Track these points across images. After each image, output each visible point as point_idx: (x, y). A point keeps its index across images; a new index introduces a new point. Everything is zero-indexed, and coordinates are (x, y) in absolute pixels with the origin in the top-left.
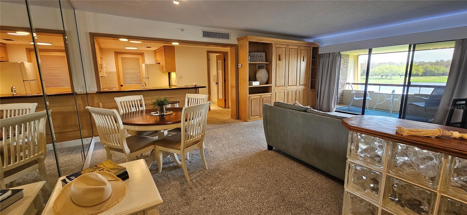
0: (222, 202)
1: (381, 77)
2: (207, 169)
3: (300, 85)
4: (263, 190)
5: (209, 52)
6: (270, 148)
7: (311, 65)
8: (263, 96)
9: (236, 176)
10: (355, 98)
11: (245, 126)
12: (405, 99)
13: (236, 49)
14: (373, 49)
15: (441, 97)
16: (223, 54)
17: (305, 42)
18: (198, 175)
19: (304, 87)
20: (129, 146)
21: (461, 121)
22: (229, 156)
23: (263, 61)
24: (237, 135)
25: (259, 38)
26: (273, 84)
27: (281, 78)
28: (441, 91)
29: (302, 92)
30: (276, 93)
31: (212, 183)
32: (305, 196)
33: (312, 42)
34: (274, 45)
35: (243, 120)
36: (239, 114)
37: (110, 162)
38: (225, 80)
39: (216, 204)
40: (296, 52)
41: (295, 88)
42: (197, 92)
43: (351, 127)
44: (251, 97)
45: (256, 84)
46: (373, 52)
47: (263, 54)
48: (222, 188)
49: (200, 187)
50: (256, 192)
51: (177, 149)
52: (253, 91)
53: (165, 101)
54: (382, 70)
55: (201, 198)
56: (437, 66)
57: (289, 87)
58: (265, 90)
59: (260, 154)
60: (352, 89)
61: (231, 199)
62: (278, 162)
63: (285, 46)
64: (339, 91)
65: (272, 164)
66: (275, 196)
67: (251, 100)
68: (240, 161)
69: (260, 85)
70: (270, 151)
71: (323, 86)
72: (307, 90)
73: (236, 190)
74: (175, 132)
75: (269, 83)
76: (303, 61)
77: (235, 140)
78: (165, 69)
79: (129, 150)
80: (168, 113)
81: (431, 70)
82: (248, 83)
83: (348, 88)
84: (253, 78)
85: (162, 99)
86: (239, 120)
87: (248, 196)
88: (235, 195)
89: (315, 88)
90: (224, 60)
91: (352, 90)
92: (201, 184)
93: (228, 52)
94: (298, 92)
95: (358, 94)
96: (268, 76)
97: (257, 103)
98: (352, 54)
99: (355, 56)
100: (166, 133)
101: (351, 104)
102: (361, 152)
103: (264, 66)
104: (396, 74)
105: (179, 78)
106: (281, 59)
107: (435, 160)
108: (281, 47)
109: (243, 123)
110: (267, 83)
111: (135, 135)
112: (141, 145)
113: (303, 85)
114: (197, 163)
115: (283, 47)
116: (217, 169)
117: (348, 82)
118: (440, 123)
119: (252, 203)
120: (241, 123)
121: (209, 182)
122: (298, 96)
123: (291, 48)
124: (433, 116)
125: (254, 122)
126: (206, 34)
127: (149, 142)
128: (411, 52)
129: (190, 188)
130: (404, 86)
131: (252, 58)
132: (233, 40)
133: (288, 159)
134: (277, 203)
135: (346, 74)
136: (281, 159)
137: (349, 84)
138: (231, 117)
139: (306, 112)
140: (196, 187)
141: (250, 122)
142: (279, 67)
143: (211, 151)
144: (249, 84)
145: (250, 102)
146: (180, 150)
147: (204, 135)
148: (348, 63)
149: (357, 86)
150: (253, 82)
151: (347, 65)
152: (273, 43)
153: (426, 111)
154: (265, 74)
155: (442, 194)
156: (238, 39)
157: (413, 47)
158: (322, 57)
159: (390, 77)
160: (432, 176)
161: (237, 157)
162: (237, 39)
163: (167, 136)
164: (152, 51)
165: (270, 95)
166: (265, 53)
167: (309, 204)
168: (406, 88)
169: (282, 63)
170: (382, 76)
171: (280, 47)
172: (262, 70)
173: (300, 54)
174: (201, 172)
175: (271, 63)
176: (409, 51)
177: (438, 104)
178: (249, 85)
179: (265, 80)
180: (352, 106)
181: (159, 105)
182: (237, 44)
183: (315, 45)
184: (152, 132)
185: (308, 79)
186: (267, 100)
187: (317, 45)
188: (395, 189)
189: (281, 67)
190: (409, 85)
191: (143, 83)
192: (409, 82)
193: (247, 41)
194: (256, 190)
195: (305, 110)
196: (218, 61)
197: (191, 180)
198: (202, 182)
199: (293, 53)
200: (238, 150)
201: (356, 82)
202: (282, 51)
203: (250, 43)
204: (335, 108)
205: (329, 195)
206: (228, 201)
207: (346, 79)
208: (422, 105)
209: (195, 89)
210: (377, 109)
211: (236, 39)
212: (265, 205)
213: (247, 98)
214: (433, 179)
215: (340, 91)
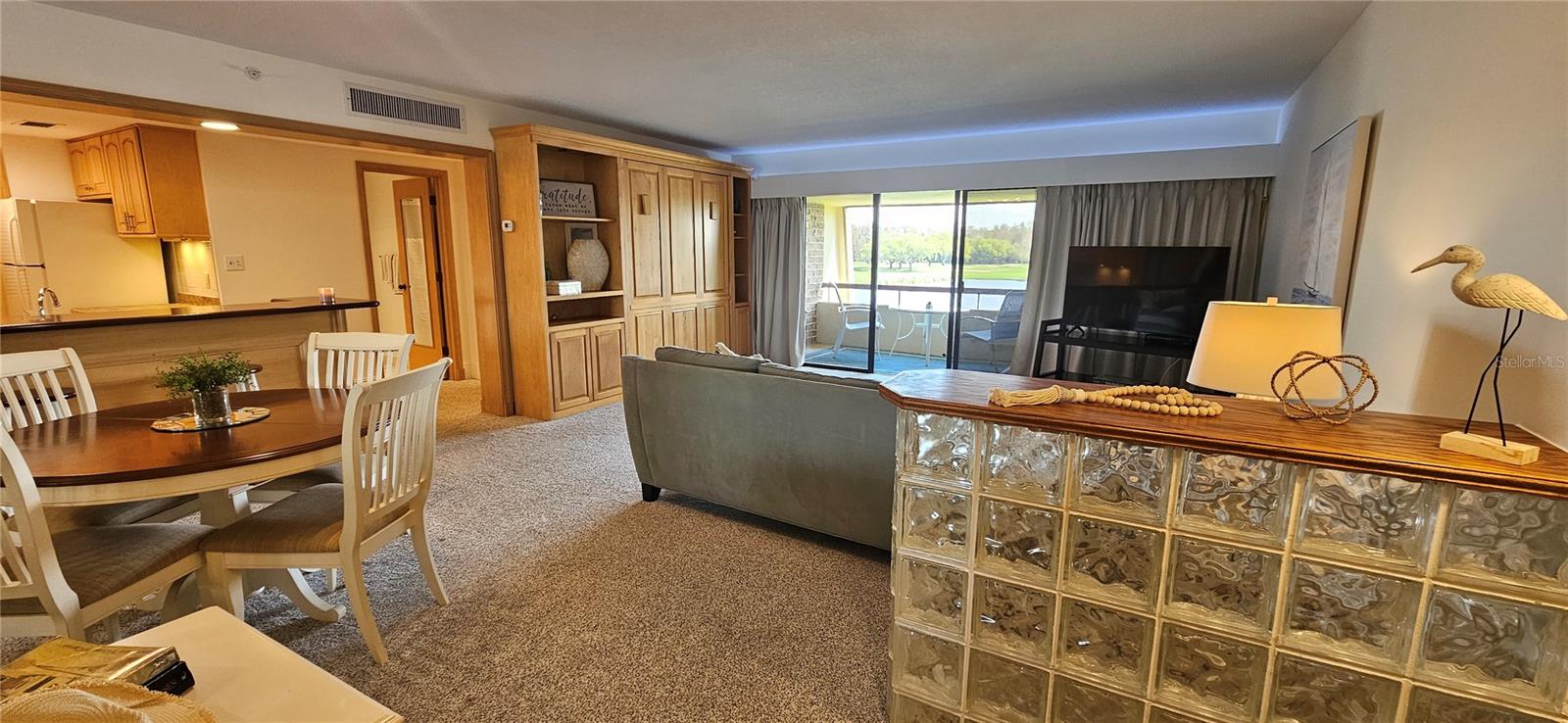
0: (539, 694)
1: (889, 266)
2: (448, 602)
3: (705, 291)
4: (663, 621)
5: (362, 167)
6: (650, 493)
7: (732, 232)
8: (596, 331)
9: (563, 603)
10: (848, 326)
11: (546, 436)
12: (955, 321)
13: (488, 165)
14: (882, 194)
15: (1019, 317)
16: (425, 179)
17: (709, 159)
18: (416, 633)
19: (718, 298)
20: (72, 580)
21: (1055, 369)
22: (519, 544)
23: (587, 213)
24: (525, 470)
25: (573, 136)
26: (626, 291)
27: (650, 269)
28: (1018, 302)
29: (712, 313)
30: (636, 318)
31: (482, 643)
32: (781, 607)
33: (730, 161)
34: (621, 163)
35: (530, 417)
36: (513, 397)
37: (70, 647)
38: (440, 277)
39: (522, 705)
40: (689, 191)
41: (690, 302)
42: (338, 326)
43: (905, 401)
44: (558, 336)
45: (570, 289)
46: (883, 201)
47: (588, 189)
48: (527, 650)
49: (440, 669)
50: (642, 633)
51: (323, 551)
52: (563, 313)
53: (229, 368)
54: (889, 247)
55: (456, 703)
56: (995, 240)
57: (674, 297)
58: (600, 309)
59: (623, 519)
60: (838, 302)
61: (566, 674)
62: (684, 533)
63: (655, 169)
64: (806, 308)
65: (668, 540)
66: (703, 629)
67: (558, 343)
68: (563, 552)
69: (583, 292)
70: (654, 504)
71: (767, 295)
72: (727, 305)
73: (576, 642)
74: (285, 489)
75: (613, 286)
76: (711, 218)
77: (523, 487)
78: (147, 228)
79: (74, 595)
80: (242, 415)
81: (987, 248)
82: (545, 288)
83: (828, 297)
84: (559, 270)
85: (215, 360)
86: (516, 417)
87: (622, 651)
88: (579, 661)
89: (747, 301)
90: (433, 200)
91: (840, 305)
92: (439, 659)
93: (446, 172)
94: (701, 314)
95: (853, 313)
96: (608, 263)
97: (580, 355)
98: (831, 203)
99: (838, 208)
100: (240, 498)
101: (839, 343)
102: (925, 458)
103: (591, 230)
104: (919, 258)
105: (231, 266)
106: (647, 210)
107: (1054, 450)
108: (644, 172)
109: (534, 426)
110: (604, 288)
111: (75, 528)
112: (131, 564)
113: (713, 291)
114: (397, 592)
115: (651, 171)
116: (487, 594)
117: (827, 282)
118: (1023, 374)
119: (641, 668)
120: (526, 426)
121: (470, 642)
122: (701, 325)
123: (673, 177)
124: (1009, 362)
125: (571, 418)
126: (362, 101)
127: (170, 545)
128: (961, 207)
129: (401, 683)
130: (952, 290)
131: (550, 201)
132: (475, 133)
133: (711, 517)
134: (713, 648)
135: (821, 260)
136: (691, 519)
137: (830, 285)
138: (484, 410)
139: (757, 371)
140: (424, 671)
141: (560, 422)
142: (641, 235)
143: (442, 540)
144: (547, 289)
145: (555, 352)
146: (339, 551)
147: (428, 481)
148: (823, 228)
149: (848, 292)
150: (561, 284)
151: (820, 233)
152: (617, 155)
153: (993, 351)
154: (598, 256)
155: (1071, 513)
156: (495, 133)
157: (963, 198)
158: (759, 207)
159: (907, 265)
160: (1053, 482)
161: (547, 542)
162: (490, 130)
163: (247, 508)
164: (61, 141)
165: (620, 327)
166: (591, 187)
167: (795, 624)
168: (956, 295)
169: (648, 224)
170: (891, 263)
171: (639, 171)
172: (588, 242)
173: (700, 195)
174: (425, 620)
175: (616, 220)
176: (957, 203)
177: (1015, 333)
178: (548, 295)
179: (599, 277)
180: (842, 347)
181: (200, 384)
182: (491, 147)
183: (740, 171)
184: (158, 505)
185: (727, 275)
186: (609, 343)
187: (744, 172)
188: (993, 527)
189: (648, 233)
190: (961, 289)
191: (42, 291)
192: (961, 283)
193: (532, 141)
194: (641, 626)
195: (754, 367)
196: (404, 203)
197: (395, 655)
198: (441, 650)
199: (681, 192)
200: (544, 519)
201: (844, 282)
202: (647, 185)
203: (541, 147)
204: (804, 356)
205: (838, 589)
206: (560, 684)
207: (821, 273)
208: (986, 335)
209: (331, 313)
210: (899, 353)
211: (487, 129)
212: (680, 660)
213: (544, 340)
214: (1055, 488)
215: (808, 307)
